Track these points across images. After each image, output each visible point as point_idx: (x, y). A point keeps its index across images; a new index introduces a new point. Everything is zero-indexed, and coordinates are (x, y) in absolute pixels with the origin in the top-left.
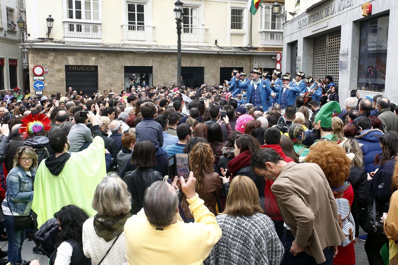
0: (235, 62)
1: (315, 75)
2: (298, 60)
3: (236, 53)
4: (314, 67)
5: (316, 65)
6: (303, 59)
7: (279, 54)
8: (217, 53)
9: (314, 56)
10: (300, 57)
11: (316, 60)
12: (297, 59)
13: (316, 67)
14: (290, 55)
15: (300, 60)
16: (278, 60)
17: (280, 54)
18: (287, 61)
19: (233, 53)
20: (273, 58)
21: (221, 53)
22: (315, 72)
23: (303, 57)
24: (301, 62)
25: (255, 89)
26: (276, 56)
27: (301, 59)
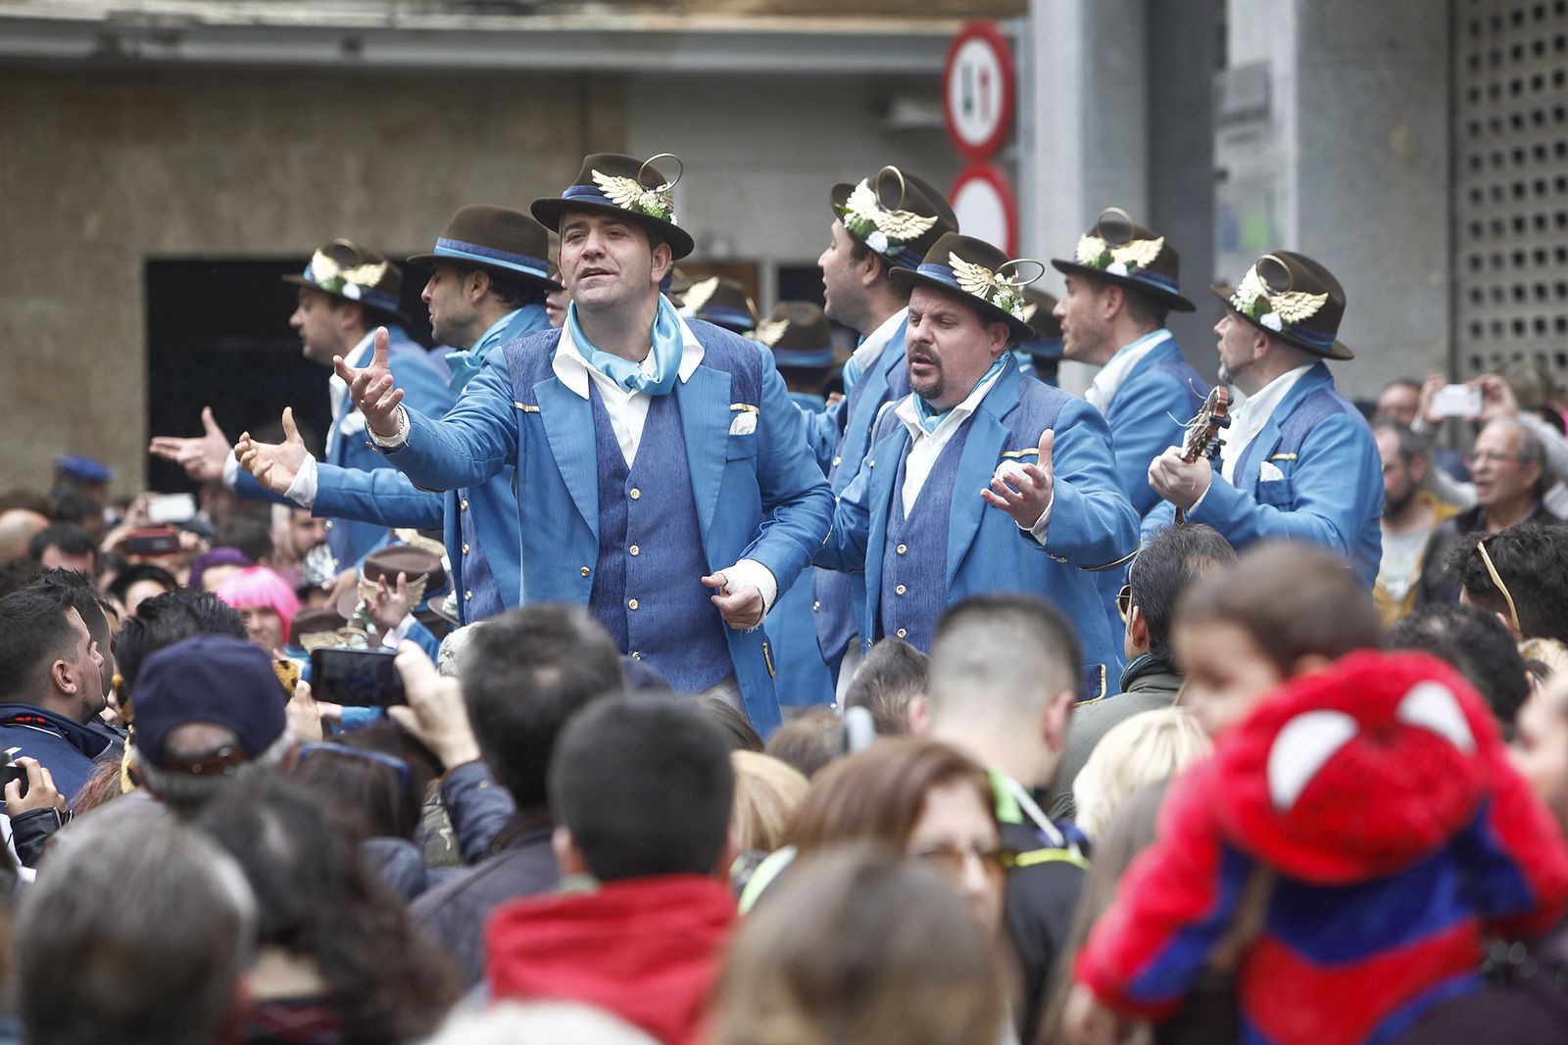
0: (369, 180)
1: (1486, 314)
2: (1241, 117)
3: (375, 55)
4: (1468, 212)
5: (1486, 180)
6: (1307, 102)
7: (977, 56)
8: (81, 47)
9: (1463, 55)
10: (1260, 73)
11: (1483, 112)
12: (1231, 103)
13: (1487, 213)
14: (1127, 60)
15: (1262, 113)
16: (976, 128)
17: (1005, 52)
18: (1098, 148)
19: (328, 53)
20: (910, 114)
21: (152, 50)
22: (1485, 280)
23: (1307, 63)
24: (1286, 143)
25: (629, 458)
26: (933, 88)
27: (1285, 103)
